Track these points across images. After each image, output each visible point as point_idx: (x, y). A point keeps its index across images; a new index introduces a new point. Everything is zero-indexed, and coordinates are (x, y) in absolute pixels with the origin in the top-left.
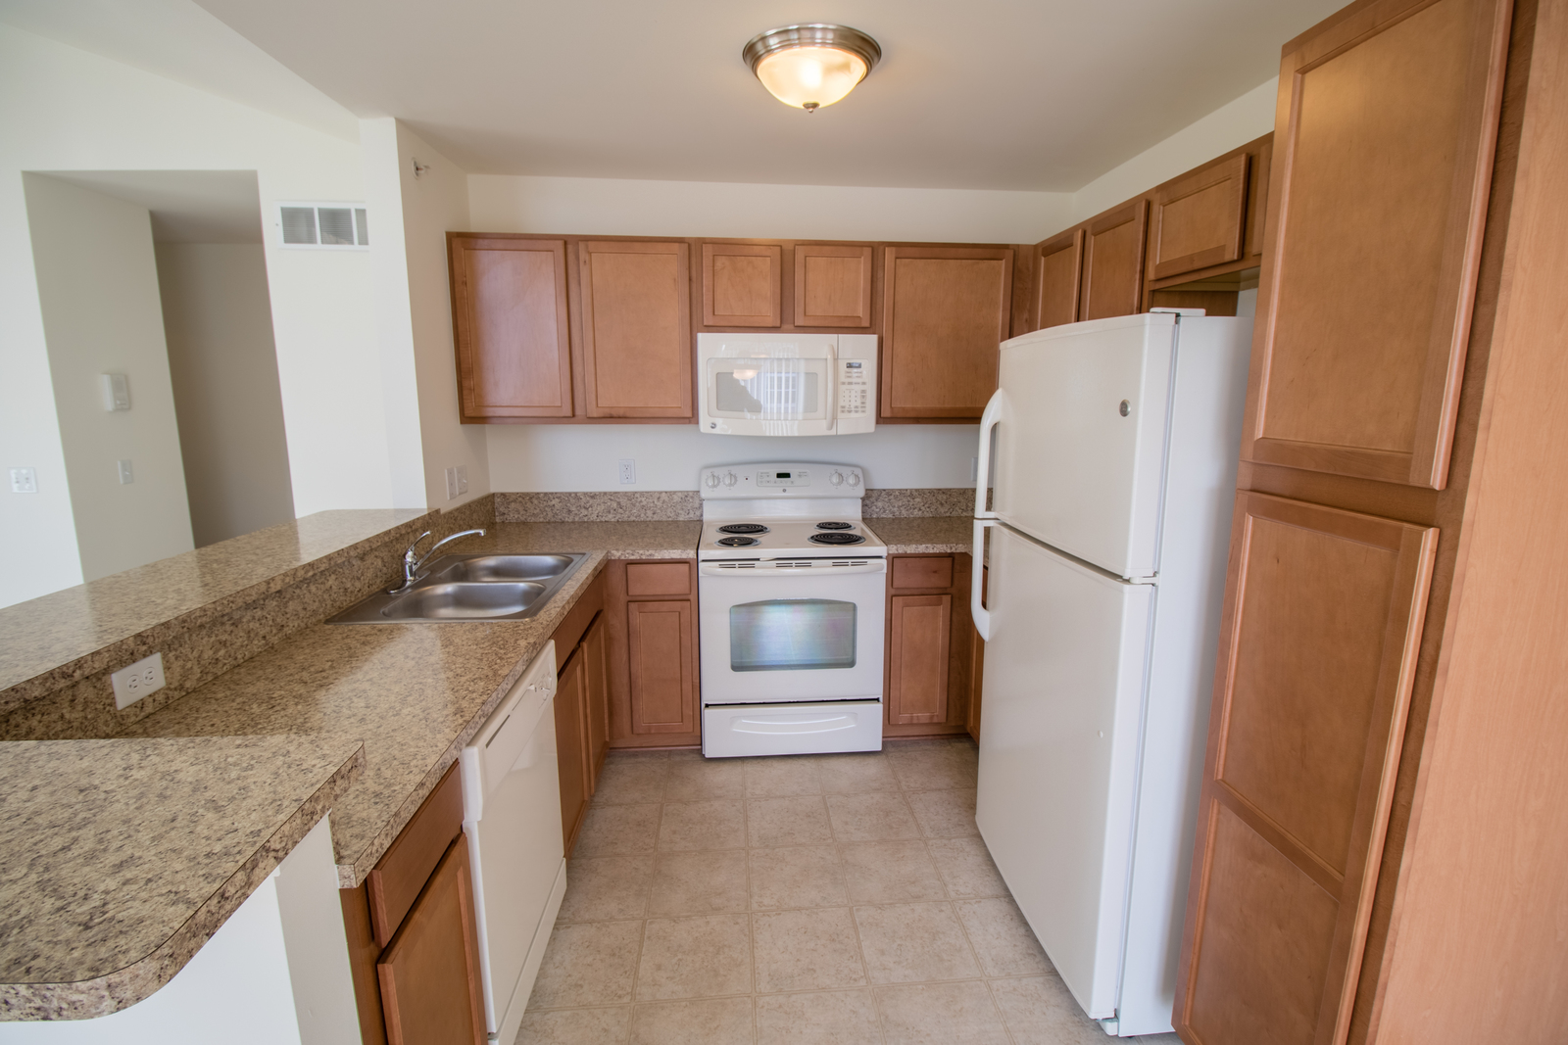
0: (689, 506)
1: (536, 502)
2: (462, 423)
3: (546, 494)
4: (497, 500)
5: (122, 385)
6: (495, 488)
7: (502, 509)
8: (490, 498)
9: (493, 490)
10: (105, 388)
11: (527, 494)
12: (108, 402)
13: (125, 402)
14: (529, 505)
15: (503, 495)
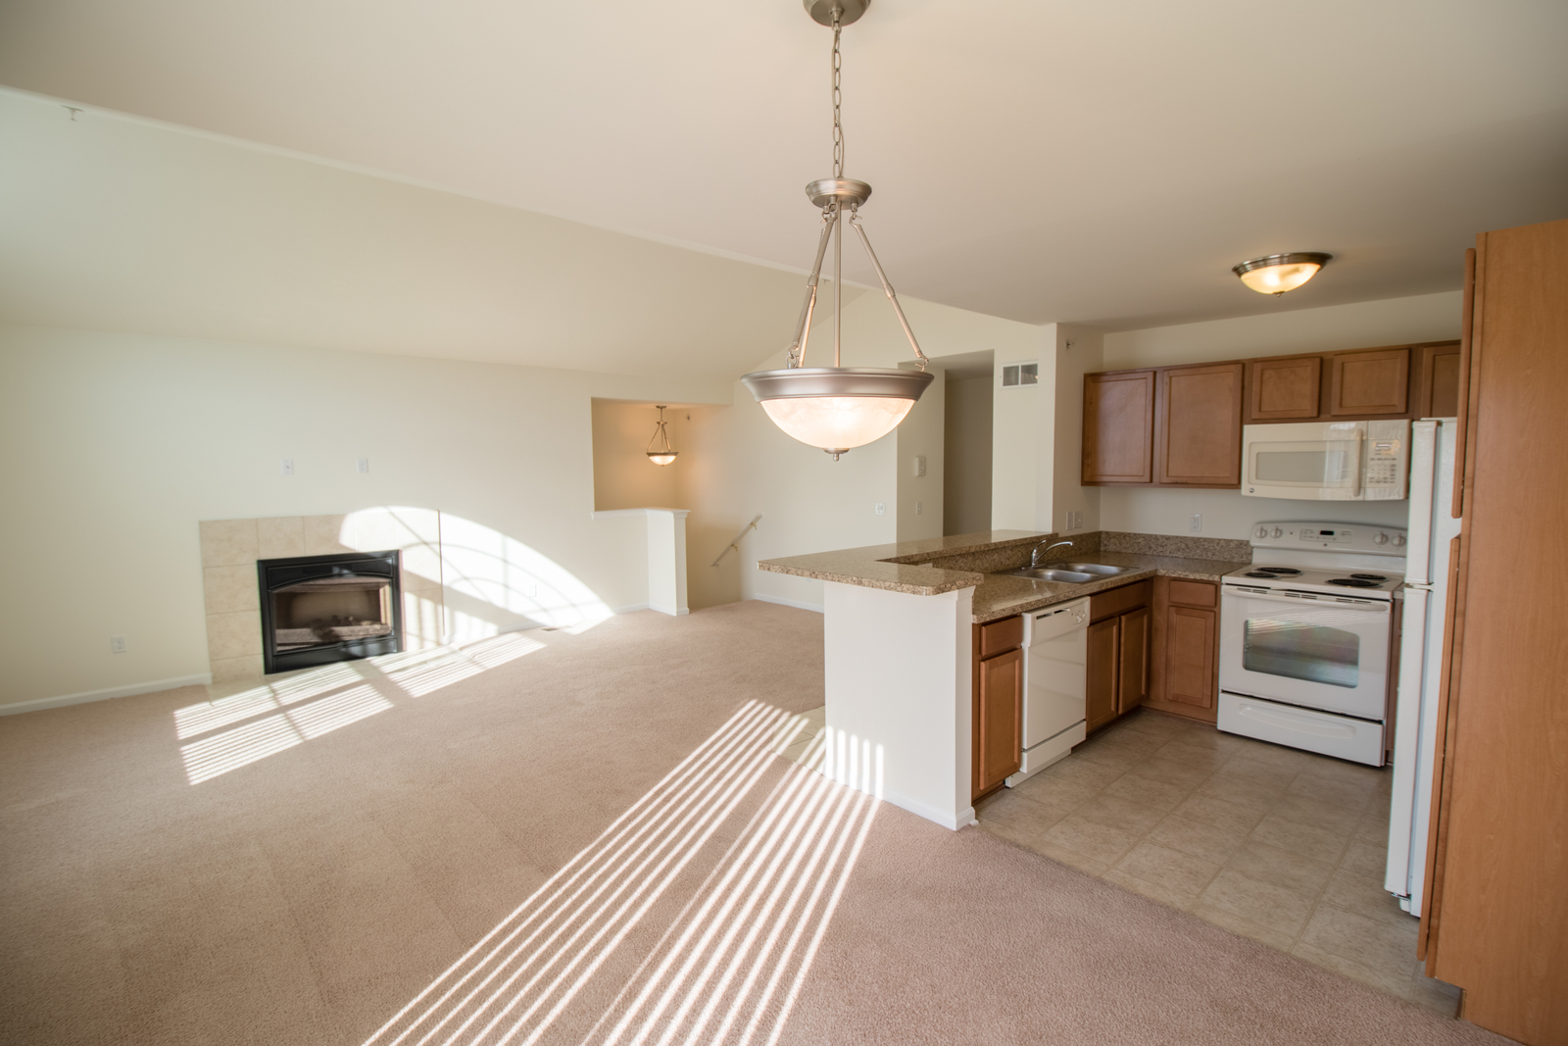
0: (1243, 551)
1: (1128, 539)
2: (1082, 485)
3: (1135, 534)
4: (1103, 536)
5: (923, 463)
6: (1102, 528)
7: (1105, 542)
8: (1099, 534)
9: (1101, 529)
10: (916, 462)
11: (1123, 534)
12: (916, 472)
13: (923, 473)
14: (1123, 541)
15: (1107, 533)
